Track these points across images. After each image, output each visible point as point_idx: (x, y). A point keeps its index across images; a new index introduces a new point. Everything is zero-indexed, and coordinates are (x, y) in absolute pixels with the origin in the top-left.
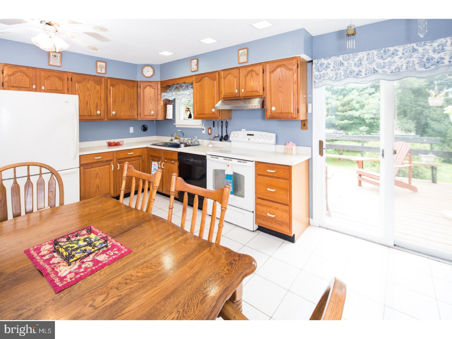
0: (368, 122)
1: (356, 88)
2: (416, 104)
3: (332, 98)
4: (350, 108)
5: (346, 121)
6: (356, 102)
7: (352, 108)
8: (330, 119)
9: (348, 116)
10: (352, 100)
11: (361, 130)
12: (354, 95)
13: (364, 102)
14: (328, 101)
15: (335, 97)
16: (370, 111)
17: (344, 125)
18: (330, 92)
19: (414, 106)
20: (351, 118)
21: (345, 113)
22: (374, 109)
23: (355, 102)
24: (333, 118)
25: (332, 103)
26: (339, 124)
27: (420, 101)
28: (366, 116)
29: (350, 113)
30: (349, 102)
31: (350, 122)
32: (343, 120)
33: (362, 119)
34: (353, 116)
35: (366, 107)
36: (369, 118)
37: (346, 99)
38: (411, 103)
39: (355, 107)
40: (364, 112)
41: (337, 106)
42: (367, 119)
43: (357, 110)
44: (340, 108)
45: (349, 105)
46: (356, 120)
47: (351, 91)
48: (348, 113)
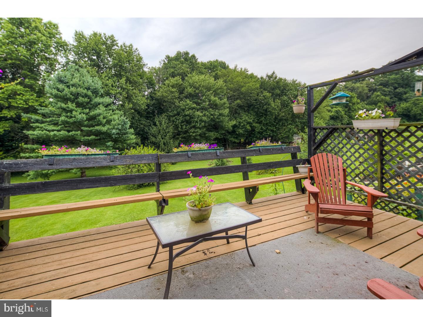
0: (115, 137)
1: (102, 103)
2: (139, 123)
3: (76, 111)
4: (96, 123)
5: (93, 137)
6: (103, 117)
7: (98, 123)
8: (74, 135)
9: (95, 132)
10: (99, 115)
11: (108, 145)
12: (101, 110)
13: (110, 117)
14: (72, 114)
15: (79, 110)
16: (116, 127)
17: (91, 141)
18: (74, 103)
19: (139, 124)
20: (98, 133)
21: (91, 128)
22: (120, 124)
23: (102, 117)
24: (79, 134)
25: (76, 117)
26: (85, 140)
27: (142, 121)
28: (113, 131)
29: (97, 128)
30: (96, 116)
31: (97, 138)
32: (90, 136)
33: (109, 134)
34: (101, 131)
35: (113, 122)
36: (115, 134)
37: (92, 113)
38: (137, 122)
39: (102, 122)
40: (110, 127)
41: (83, 120)
42: (113, 134)
43: (104, 126)
44: (86, 123)
45: (96, 120)
46: (102, 136)
47: (96, 106)
48: (96, 128)
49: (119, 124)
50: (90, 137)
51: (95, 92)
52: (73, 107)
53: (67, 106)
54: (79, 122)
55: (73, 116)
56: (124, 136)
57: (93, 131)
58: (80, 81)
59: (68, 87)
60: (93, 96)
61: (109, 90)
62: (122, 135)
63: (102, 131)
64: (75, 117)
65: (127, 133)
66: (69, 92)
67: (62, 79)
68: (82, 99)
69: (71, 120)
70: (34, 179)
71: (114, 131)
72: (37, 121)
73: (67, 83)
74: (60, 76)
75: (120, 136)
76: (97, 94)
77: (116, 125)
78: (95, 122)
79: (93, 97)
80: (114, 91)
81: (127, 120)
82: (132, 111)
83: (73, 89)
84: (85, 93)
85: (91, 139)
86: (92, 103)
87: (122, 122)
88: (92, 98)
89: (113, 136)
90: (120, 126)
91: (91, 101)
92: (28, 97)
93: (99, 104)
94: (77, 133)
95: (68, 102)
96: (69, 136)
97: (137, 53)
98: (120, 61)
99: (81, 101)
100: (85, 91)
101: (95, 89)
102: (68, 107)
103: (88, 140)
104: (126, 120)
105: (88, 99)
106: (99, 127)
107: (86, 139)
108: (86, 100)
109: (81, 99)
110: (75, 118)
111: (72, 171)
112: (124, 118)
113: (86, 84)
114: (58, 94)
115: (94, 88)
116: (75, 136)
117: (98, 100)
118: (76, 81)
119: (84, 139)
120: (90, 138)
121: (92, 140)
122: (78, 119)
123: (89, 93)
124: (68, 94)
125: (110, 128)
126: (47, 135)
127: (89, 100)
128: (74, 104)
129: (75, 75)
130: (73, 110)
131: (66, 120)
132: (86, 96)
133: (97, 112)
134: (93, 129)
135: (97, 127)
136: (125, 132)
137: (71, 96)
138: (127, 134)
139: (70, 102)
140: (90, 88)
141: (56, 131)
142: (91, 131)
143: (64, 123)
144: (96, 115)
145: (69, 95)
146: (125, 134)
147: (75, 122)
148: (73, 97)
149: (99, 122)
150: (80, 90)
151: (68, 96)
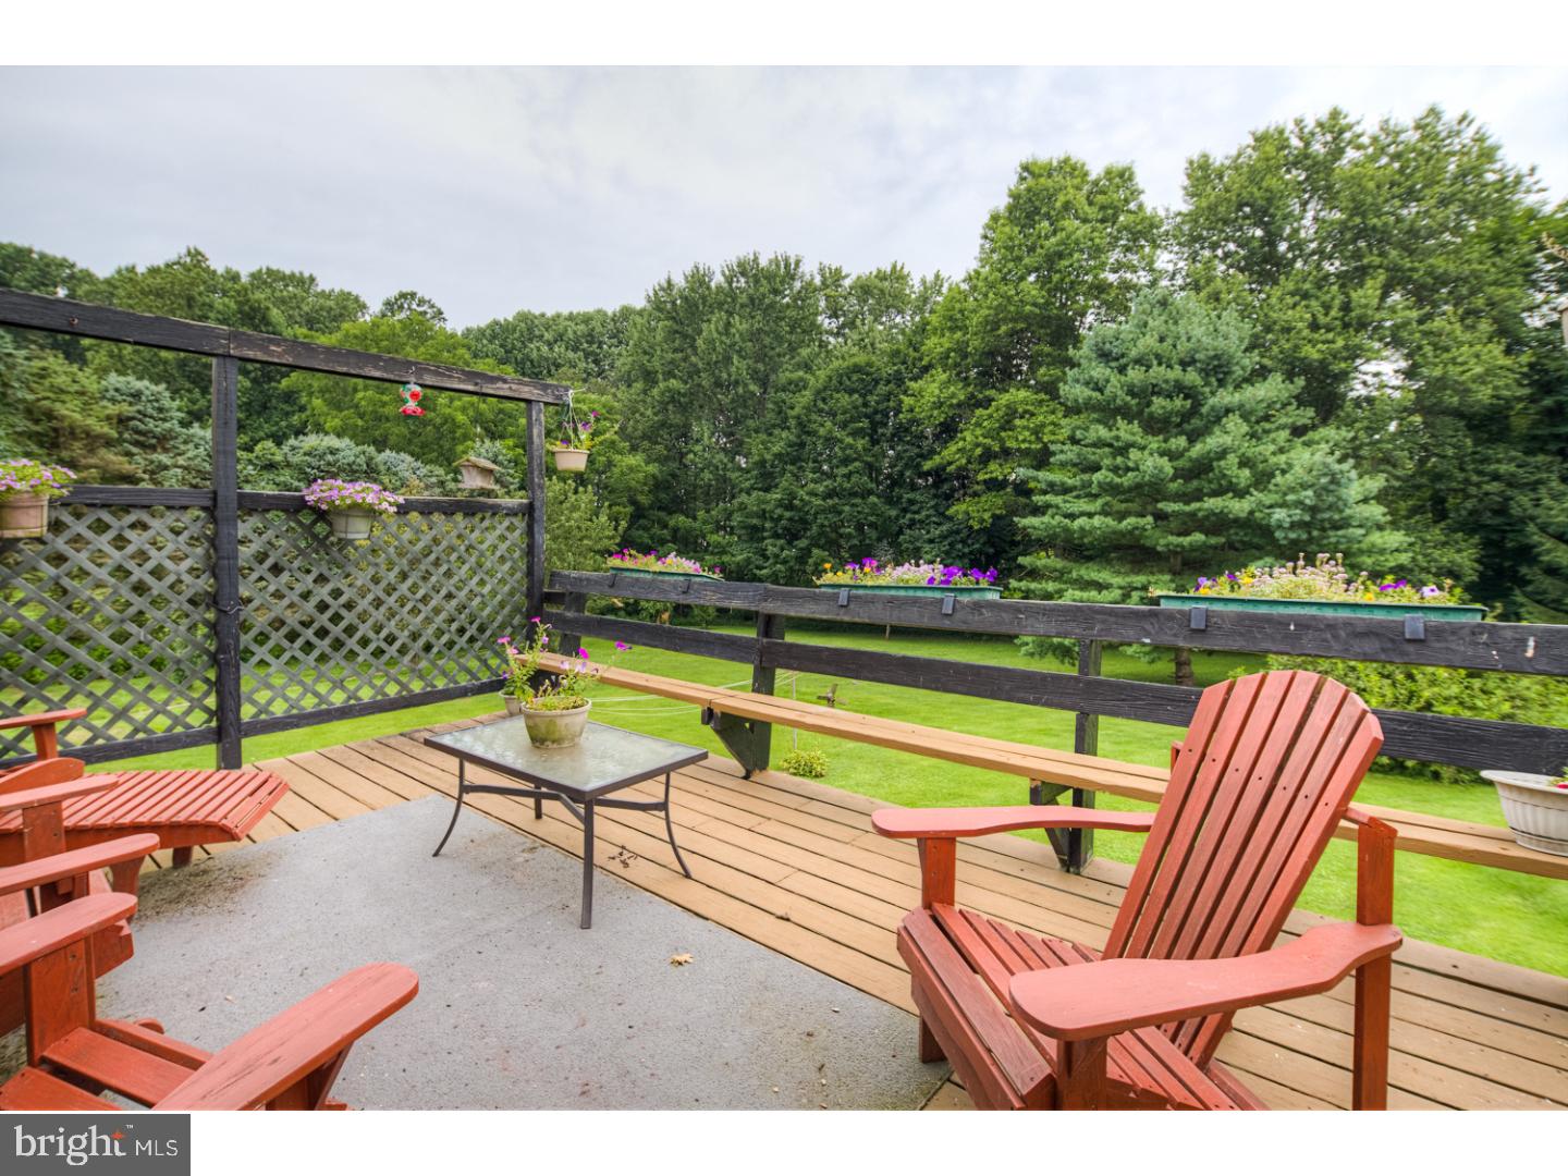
0: (1286, 538)
1: (1241, 406)
2: (1481, 473)
3: (1142, 448)
5: (1198, 537)
6: (1237, 460)
7: (1219, 485)
8: (1136, 528)
9: (1206, 517)
10: (1223, 454)
12: (1229, 435)
13: (1273, 460)
15: (1154, 442)
16: (1291, 498)
17: (1191, 551)
18: (1138, 422)
19: (1475, 478)
20: (1218, 524)
21: (1195, 506)
22: (1310, 486)
23: (1232, 459)
24: (1149, 527)
25: (1141, 467)
26: (1171, 547)
28: (1276, 516)
29: (1212, 503)
30: (1211, 460)
31: (1213, 541)
32: (1186, 533)
33: (1260, 527)
34: (1227, 515)
35: (1279, 479)
36: (1287, 525)
37: (1198, 449)
38: (1462, 470)
39: (1234, 480)
40: (1268, 499)
41: (1162, 476)
42: (1280, 527)
43: (1241, 494)
44: (1174, 486)
45: (1211, 475)
46: (1237, 534)
47: (1218, 420)
48: (1206, 505)
49: (1305, 487)
50: (1188, 539)
51: (1218, 370)
52: (1133, 434)
53: (1114, 433)
54: (1151, 484)
55: (1131, 464)
56: (1331, 533)
57: (1200, 514)
58: (1162, 340)
59: (1122, 370)
60: (1207, 384)
61: (1296, 348)
62: (1323, 530)
63: (1231, 516)
64: (1137, 469)
65: (1344, 524)
66: (1122, 388)
67: (1108, 346)
68: (1164, 403)
69: (1128, 480)
70: (1037, 657)
71: (1280, 515)
72: (1052, 488)
73: (1123, 356)
74: (1099, 340)
75: (1315, 533)
76: (1226, 373)
77: (1292, 490)
78: (1210, 482)
79: (1207, 389)
80: (1320, 346)
81: (1345, 466)
82: (1412, 418)
83: (1135, 375)
84: (1177, 381)
85: (1191, 544)
86: (1204, 410)
87: (1318, 477)
88: (1203, 394)
89: (1279, 534)
90: (1310, 493)
91: (1197, 405)
92: (1041, 418)
93: (1228, 411)
94: (1141, 521)
95: (1116, 421)
96: (1122, 534)
97: (1469, 133)
98: (1356, 208)
99: (1160, 412)
100: (1176, 373)
101: (1216, 357)
102: (1117, 438)
103: (1183, 547)
104: (1337, 467)
105: (1185, 398)
106: (1219, 499)
107: (1177, 546)
108: (1179, 403)
109: (1159, 404)
110: (1135, 473)
111: (1125, 648)
112: (1330, 460)
113: (1183, 347)
114: (1090, 398)
115: (1212, 353)
116: (1137, 532)
117: (1226, 397)
118: (1149, 342)
119: (1167, 545)
120: (1186, 541)
121: (1193, 548)
122: (1145, 472)
123: (1192, 377)
124: (1119, 393)
125: (1268, 503)
126: (1066, 530)
127: (1188, 403)
128: (1135, 426)
129: (1150, 322)
130: (1133, 445)
131: (1108, 480)
132: (1180, 389)
133: (1213, 442)
134: (1200, 510)
135: (1212, 500)
136: (1337, 517)
137: (1129, 398)
138: (1349, 525)
139: (1123, 419)
140: (1197, 356)
141: (1085, 518)
142: (1193, 515)
143: (1110, 489)
144: (1212, 455)
145: (1123, 398)
146: (1336, 527)
147: (1138, 486)
148: (1134, 402)
149: (1223, 482)
150: (1158, 373)
151: (1119, 402)
